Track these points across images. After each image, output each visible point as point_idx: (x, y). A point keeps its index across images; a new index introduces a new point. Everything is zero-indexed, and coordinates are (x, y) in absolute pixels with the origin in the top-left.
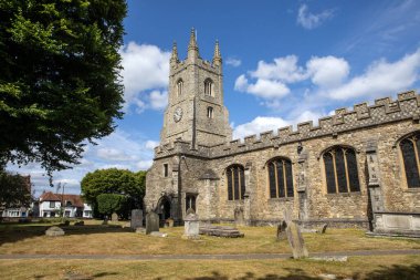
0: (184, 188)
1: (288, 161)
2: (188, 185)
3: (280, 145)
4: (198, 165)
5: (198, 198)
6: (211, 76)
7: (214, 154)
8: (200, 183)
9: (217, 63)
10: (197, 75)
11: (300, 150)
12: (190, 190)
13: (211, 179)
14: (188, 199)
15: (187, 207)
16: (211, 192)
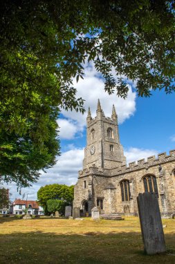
0: (96, 195)
1: (154, 177)
2: (98, 193)
3: (149, 167)
4: (104, 180)
5: (104, 200)
6: (111, 126)
7: (112, 174)
8: (105, 192)
9: (114, 118)
10: (103, 127)
11: (160, 169)
12: (100, 196)
13: (111, 189)
14: (98, 201)
16: (112, 196)
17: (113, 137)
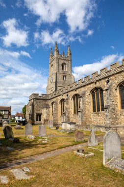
0: (36, 112)
2: (37, 110)
3: (63, 94)
5: (42, 115)
6: (65, 62)
7: (49, 98)
8: (43, 110)
9: (69, 55)
10: (58, 63)
12: (38, 112)
13: (47, 108)
14: (37, 115)
15: (37, 118)
16: (47, 113)
17: (66, 70)
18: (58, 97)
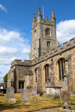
0: (18, 79)
2: (20, 77)
3: (47, 59)
4: (25, 69)
5: (25, 82)
6: (49, 27)
8: (25, 77)
11: (52, 60)
12: (21, 79)
13: (30, 75)
16: (30, 80)
17: (50, 35)
18: (42, 63)
